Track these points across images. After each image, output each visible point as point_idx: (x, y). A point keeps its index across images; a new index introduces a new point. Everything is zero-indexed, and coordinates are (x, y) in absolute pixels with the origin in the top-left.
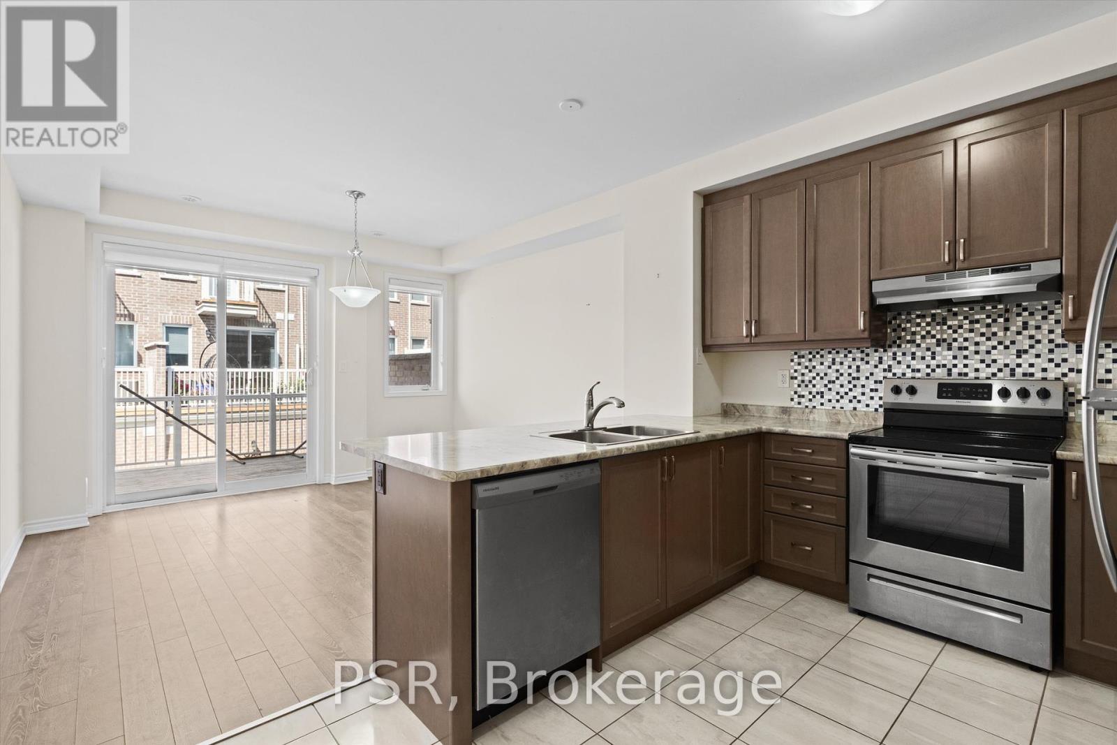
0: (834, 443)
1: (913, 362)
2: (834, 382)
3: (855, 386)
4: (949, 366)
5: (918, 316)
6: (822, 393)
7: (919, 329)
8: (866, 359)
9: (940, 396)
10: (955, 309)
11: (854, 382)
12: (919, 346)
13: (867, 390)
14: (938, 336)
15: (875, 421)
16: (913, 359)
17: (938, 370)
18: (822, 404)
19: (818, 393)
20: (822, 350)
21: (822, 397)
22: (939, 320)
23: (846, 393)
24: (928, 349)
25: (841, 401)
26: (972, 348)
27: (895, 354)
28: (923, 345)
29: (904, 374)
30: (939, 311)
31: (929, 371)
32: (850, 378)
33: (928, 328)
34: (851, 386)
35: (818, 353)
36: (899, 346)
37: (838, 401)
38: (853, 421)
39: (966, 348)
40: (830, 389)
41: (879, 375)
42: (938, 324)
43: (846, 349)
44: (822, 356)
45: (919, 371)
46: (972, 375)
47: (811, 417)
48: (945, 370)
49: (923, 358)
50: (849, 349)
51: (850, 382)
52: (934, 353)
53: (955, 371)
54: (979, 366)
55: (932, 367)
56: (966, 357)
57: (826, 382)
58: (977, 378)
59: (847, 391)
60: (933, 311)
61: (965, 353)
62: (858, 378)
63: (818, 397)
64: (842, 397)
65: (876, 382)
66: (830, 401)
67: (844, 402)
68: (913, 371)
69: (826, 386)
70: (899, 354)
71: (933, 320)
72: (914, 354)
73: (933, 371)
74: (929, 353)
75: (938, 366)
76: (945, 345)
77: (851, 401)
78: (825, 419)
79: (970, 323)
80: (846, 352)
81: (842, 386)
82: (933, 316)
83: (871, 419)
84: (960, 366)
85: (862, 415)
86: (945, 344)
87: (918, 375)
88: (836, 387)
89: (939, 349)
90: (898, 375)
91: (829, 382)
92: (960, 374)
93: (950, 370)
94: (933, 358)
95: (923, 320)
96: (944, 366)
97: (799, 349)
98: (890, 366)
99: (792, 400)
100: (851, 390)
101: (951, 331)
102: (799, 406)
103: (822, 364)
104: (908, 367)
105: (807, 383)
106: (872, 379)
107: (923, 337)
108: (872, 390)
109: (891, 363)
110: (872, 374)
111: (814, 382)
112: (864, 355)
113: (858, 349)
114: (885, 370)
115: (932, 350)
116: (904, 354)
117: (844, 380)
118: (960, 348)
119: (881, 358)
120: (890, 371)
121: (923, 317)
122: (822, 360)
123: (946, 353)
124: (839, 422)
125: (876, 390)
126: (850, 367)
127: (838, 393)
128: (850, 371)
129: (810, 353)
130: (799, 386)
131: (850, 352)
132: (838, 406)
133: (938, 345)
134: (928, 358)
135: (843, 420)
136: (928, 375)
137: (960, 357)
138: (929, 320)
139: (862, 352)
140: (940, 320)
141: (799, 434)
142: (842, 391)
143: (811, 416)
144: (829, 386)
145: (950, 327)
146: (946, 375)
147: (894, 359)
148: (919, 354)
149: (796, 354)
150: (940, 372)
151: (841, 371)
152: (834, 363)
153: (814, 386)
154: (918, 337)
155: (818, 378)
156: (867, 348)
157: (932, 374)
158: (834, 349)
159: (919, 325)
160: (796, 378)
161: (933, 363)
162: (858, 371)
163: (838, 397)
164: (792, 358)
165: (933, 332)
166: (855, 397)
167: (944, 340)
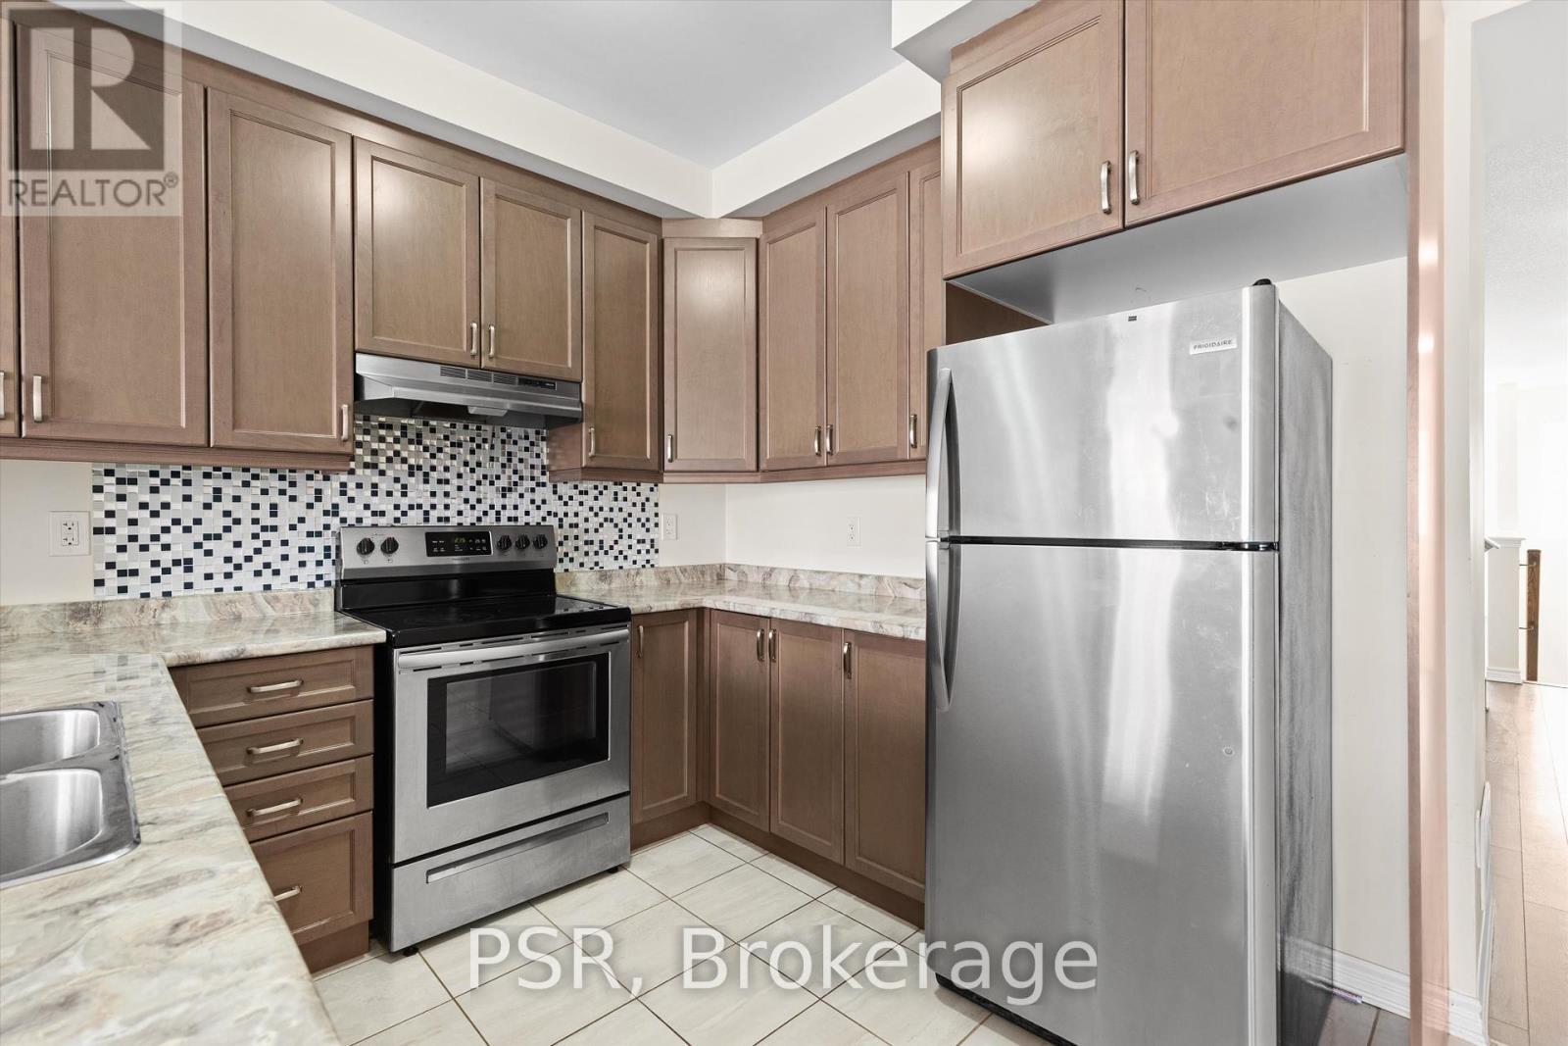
0: (351, 655)
1: (375, 500)
2: (218, 537)
3: (267, 543)
4: (426, 507)
5: (382, 426)
6: (189, 561)
7: (383, 446)
8: (291, 491)
9: (430, 553)
10: (433, 423)
11: (264, 536)
12: (382, 473)
13: (292, 550)
14: (412, 461)
15: (316, 606)
16: (374, 494)
17: (411, 513)
18: (188, 586)
19: (176, 563)
20: (188, 468)
21: (188, 570)
22: (411, 435)
23: (248, 559)
24: (397, 480)
25: (236, 574)
26: (455, 482)
27: (343, 485)
28: (390, 473)
29: (359, 520)
30: (412, 422)
31: (398, 514)
32: (257, 529)
33: (397, 447)
34: (258, 544)
35: (175, 474)
36: (352, 472)
37: (228, 576)
38: (269, 611)
39: (447, 482)
40: (209, 553)
41: (315, 520)
42: (411, 442)
43: (245, 470)
44: (187, 483)
45: (383, 514)
46: (455, 521)
47: (166, 617)
48: (421, 512)
49: (389, 494)
50: (253, 471)
51: (255, 536)
52: (404, 487)
53: (434, 515)
54: (463, 507)
55: (402, 509)
56: (447, 494)
57: (200, 539)
58: (460, 524)
59: (251, 553)
60: (405, 421)
61: (447, 488)
62: (274, 529)
63: (178, 571)
64: (238, 567)
65: (310, 534)
66: (209, 577)
67: (243, 577)
68: (374, 514)
69: (198, 545)
70: (351, 485)
71: (404, 435)
72: (375, 486)
73: (404, 514)
74: (398, 486)
75: (411, 507)
76: (420, 475)
77: (258, 573)
78: (204, 617)
79: (451, 446)
80: (247, 477)
81: (237, 544)
82: (404, 428)
83: (306, 602)
84: (440, 507)
85: (290, 597)
86: (421, 473)
87: (381, 521)
88: (222, 548)
89: (412, 480)
90: (349, 522)
91: (207, 537)
92: (440, 519)
93: (426, 513)
94: (404, 494)
95: (390, 432)
96: (420, 506)
97: (121, 464)
98: (335, 506)
99: (99, 583)
100: (258, 551)
101: (428, 455)
102: (122, 596)
103: (187, 498)
104: (367, 507)
105: (144, 540)
106: (302, 528)
107: (389, 460)
108: (302, 550)
109: (337, 499)
110: (302, 520)
111: (165, 539)
112: (285, 485)
113: (273, 471)
114: (326, 513)
115: (403, 481)
116: (359, 486)
117: (238, 533)
118: (440, 482)
119: (318, 492)
120: (336, 514)
121: (389, 427)
122: (187, 490)
123: (422, 486)
124: (238, 618)
125: (311, 549)
126: (256, 507)
127: (228, 560)
128: (256, 514)
129: (154, 474)
130: (122, 549)
131: (256, 477)
132: (228, 586)
133: (411, 474)
134: (397, 494)
135: (248, 612)
136: (397, 520)
137: (440, 494)
138: (398, 433)
139: (282, 478)
140: (414, 437)
141: (276, 652)
142: (238, 556)
143: (164, 615)
144: (207, 545)
145: (426, 449)
146: (422, 520)
147: (343, 493)
148: (383, 487)
149: (109, 473)
150: (415, 517)
151: (235, 515)
152: (218, 499)
153: (166, 547)
154: (383, 459)
155: (177, 530)
156: (291, 471)
157: (403, 520)
158: (217, 469)
159: (382, 439)
160: (111, 531)
161: (404, 503)
162: (274, 514)
163: (229, 568)
164: (98, 483)
165: (404, 454)
166: (267, 565)
167: (419, 468)
